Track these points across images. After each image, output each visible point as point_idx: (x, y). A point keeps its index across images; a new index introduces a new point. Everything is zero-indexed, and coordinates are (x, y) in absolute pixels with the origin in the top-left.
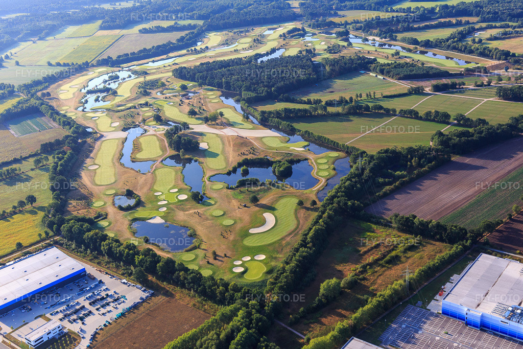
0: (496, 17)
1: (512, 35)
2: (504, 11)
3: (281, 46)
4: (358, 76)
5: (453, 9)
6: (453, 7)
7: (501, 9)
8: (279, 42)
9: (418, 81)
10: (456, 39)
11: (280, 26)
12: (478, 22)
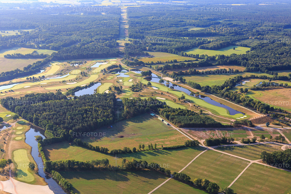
0: (257, 69)
1: (270, 87)
2: (263, 65)
3: (100, 80)
4: (148, 119)
5: (228, 59)
6: (228, 57)
7: (261, 63)
8: (99, 76)
9: (195, 130)
10: (228, 87)
11: (105, 61)
12: (245, 72)
